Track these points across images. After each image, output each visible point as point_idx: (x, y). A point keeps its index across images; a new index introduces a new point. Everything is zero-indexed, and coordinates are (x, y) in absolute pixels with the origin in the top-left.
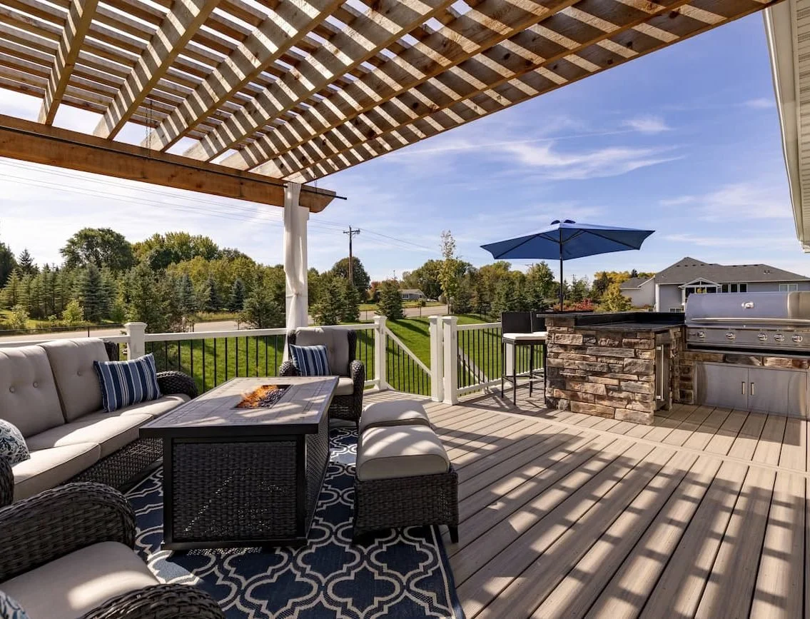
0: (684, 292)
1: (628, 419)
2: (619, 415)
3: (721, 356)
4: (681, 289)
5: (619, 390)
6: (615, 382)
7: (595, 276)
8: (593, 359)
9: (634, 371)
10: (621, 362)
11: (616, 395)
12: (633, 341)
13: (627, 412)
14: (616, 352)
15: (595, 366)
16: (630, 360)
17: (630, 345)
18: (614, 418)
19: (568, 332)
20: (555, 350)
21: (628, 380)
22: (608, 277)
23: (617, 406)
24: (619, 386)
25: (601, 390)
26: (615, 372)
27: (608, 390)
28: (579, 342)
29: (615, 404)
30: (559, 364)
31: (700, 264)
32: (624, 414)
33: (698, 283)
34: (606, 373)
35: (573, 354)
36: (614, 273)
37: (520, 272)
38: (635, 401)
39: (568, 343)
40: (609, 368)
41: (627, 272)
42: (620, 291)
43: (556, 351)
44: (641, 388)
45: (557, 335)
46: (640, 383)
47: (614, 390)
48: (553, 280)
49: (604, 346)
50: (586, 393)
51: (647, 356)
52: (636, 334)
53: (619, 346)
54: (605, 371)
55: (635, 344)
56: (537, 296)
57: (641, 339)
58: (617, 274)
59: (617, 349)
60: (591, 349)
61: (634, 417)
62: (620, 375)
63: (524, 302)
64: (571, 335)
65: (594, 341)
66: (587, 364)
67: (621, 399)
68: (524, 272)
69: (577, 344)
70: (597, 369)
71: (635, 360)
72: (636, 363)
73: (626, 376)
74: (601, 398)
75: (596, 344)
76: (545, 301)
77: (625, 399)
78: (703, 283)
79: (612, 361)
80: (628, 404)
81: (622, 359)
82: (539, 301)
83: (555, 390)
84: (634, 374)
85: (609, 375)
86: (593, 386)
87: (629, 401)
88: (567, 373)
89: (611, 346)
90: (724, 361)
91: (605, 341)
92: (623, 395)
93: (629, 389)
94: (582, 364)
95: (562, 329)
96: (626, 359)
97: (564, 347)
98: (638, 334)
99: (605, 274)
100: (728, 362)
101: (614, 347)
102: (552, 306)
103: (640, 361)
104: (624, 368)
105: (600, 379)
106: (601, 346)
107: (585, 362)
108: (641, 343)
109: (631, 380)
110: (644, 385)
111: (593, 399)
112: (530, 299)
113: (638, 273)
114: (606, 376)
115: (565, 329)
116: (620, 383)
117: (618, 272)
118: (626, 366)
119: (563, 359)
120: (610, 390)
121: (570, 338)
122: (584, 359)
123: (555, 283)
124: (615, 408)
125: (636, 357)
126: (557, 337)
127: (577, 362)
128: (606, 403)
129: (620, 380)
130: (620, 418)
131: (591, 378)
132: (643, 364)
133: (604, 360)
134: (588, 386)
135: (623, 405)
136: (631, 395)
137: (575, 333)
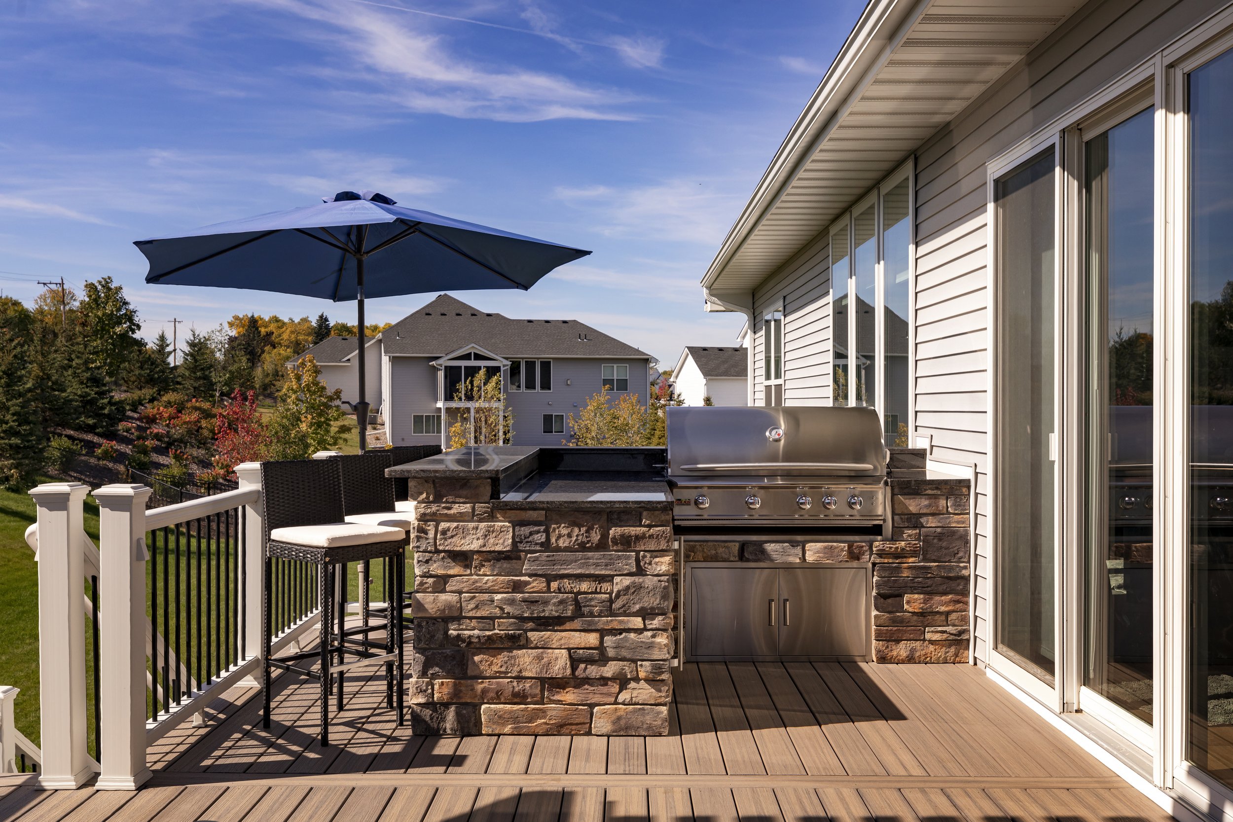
0: (441, 375)
1: (623, 729)
2: (601, 724)
3: (735, 548)
4: (435, 369)
5: (603, 659)
6: (592, 639)
7: (231, 325)
8: (538, 584)
9: (637, 607)
10: (606, 586)
11: (593, 671)
12: (634, 531)
13: (622, 713)
14: (595, 562)
15: (546, 603)
16: (627, 581)
17: (626, 542)
18: (589, 733)
19: (472, 516)
20: (437, 568)
21: (621, 631)
22: (263, 330)
23: (596, 699)
24: (601, 648)
25: (560, 664)
26: (591, 614)
27: (575, 662)
28: (503, 542)
29: (591, 694)
30: (450, 606)
31: (469, 313)
32: (614, 717)
33: (467, 357)
34: (571, 619)
35: (487, 577)
36: (276, 320)
37: (16, 303)
38: (637, 679)
39: (475, 546)
40: (578, 605)
41: (305, 320)
42: (317, 371)
43: (441, 572)
44: (650, 646)
45: (443, 525)
46: (649, 634)
47: (590, 661)
48: (137, 335)
49: (567, 549)
50: (519, 678)
51: (664, 568)
52: (641, 514)
53: (602, 546)
54: (569, 613)
55: (638, 538)
56: (96, 381)
57: (650, 526)
58: (284, 324)
59: (597, 554)
60: (536, 559)
61: (636, 720)
62: (603, 622)
63: (57, 398)
64: (482, 525)
65: (541, 538)
66: (524, 600)
67: (604, 681)
68: (30, 305)
69: (498, 548)
70: (550, 611)
71: (637, 579)
72: (639, 587)
73: (615, 622)
74: (558, 684)
75: (546, 546)
76: (118, 396)
77: (613, 679)
78: (478, 357)
79: (585, 586)
80: (620, 691)
81: (609, 579)
82: (101, 394)
83: (437, 682)
84: (635, 614)
85: (577, 624)
86: (539, 658)
87: (623, 682)
88: (472, 632)
89: (583, 547)
90: (742, 557)
91: (569, 535)
92: (610, 669)
93: (625, 653)
94: (512, 602)
95: (456, 509)
96: (617, 579)
97: (462, 558)
98: (645, 513)
99: (253, 323)
100: (748, 560)
101: (590, 549)
102: (134, 410)
103: (649, 582)
104: (611, 601)
105: (556, 637)
106: (558, 549)
107: (519, 596)
108: (651, 536)
109: (629, 630)
110: (658, 640)
111: (538, 691)
112: (74, 390)
113: (332, 323)
114: (568, 626)
115: (466, 508)
116: (602, 641)
117: (286, 320)
118: (618, 596)
119: (460, 592)
120: (581, 660)
121: (480, 533)
122: (517, 587)
123: (140, 344)
124: (592, 706)
125: (641, 571)
126: (444, 532)
127: (498, 597)
128: (569, 696)
129: (603, 633)
130: (604, 731)
131: (533, 636)
132: (654, 588)
133: (567, 584)
134: (528, 660)
135: (609, 695)
136: (628, 669)
137: (491, 517)
